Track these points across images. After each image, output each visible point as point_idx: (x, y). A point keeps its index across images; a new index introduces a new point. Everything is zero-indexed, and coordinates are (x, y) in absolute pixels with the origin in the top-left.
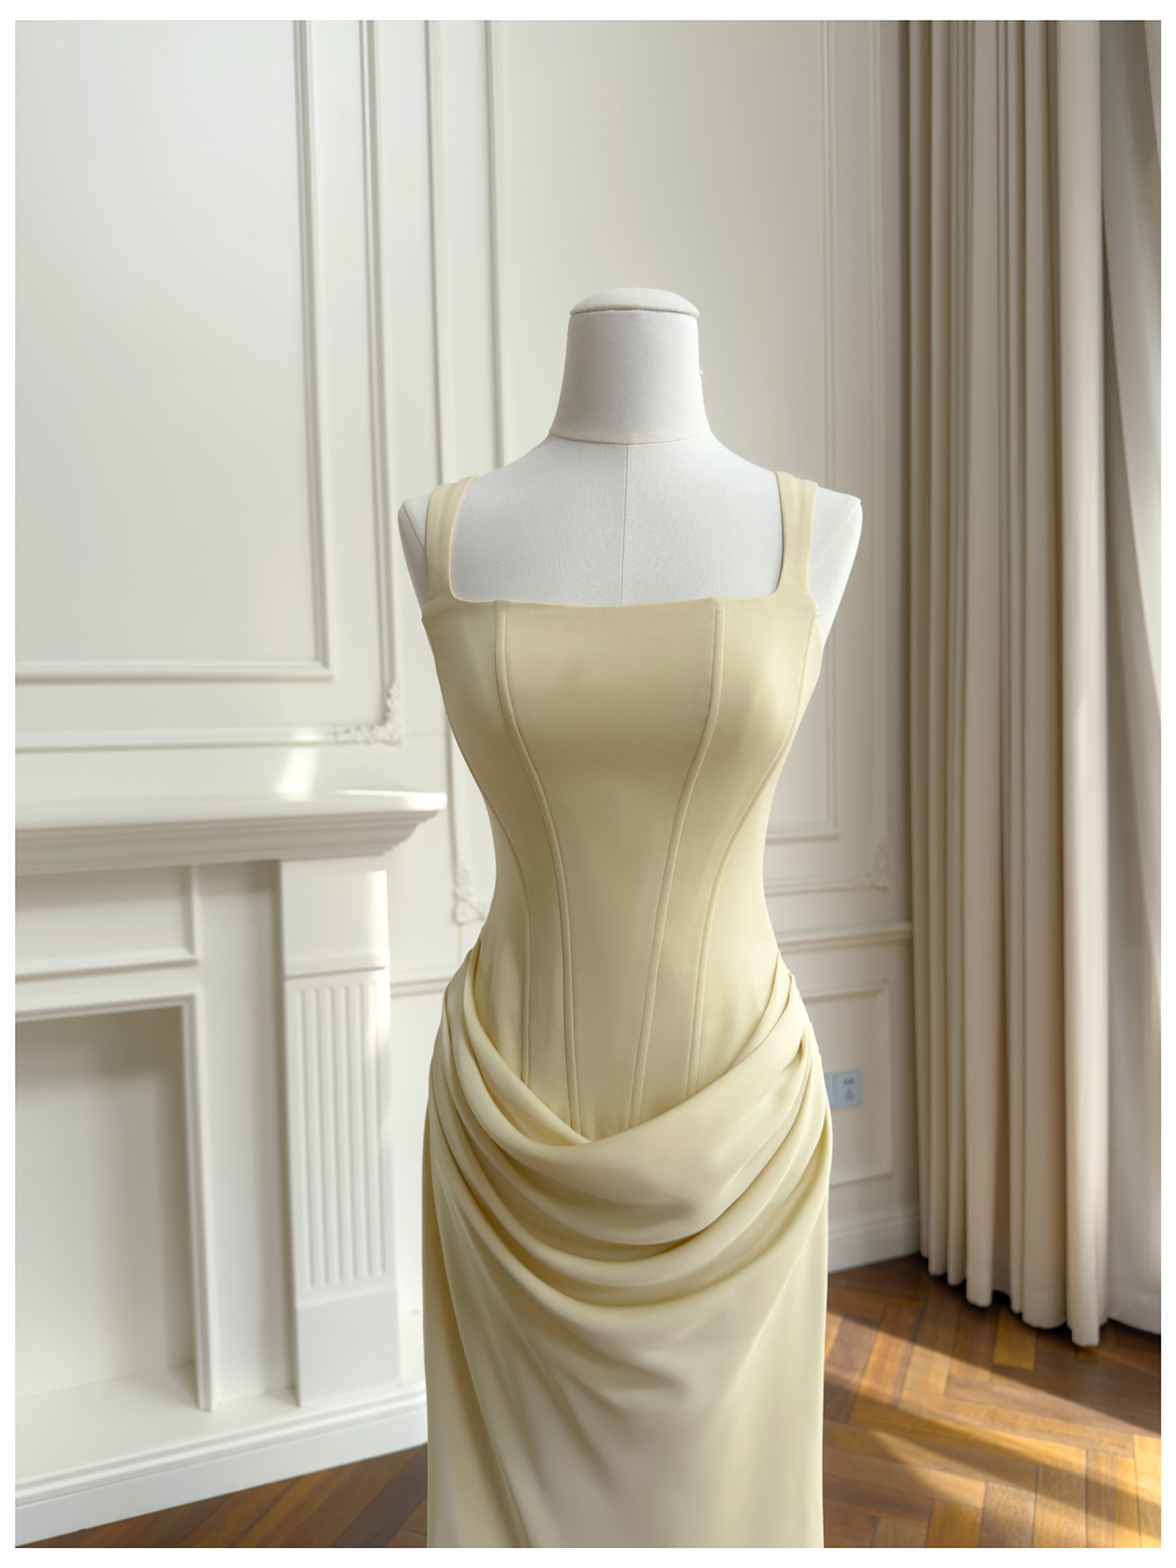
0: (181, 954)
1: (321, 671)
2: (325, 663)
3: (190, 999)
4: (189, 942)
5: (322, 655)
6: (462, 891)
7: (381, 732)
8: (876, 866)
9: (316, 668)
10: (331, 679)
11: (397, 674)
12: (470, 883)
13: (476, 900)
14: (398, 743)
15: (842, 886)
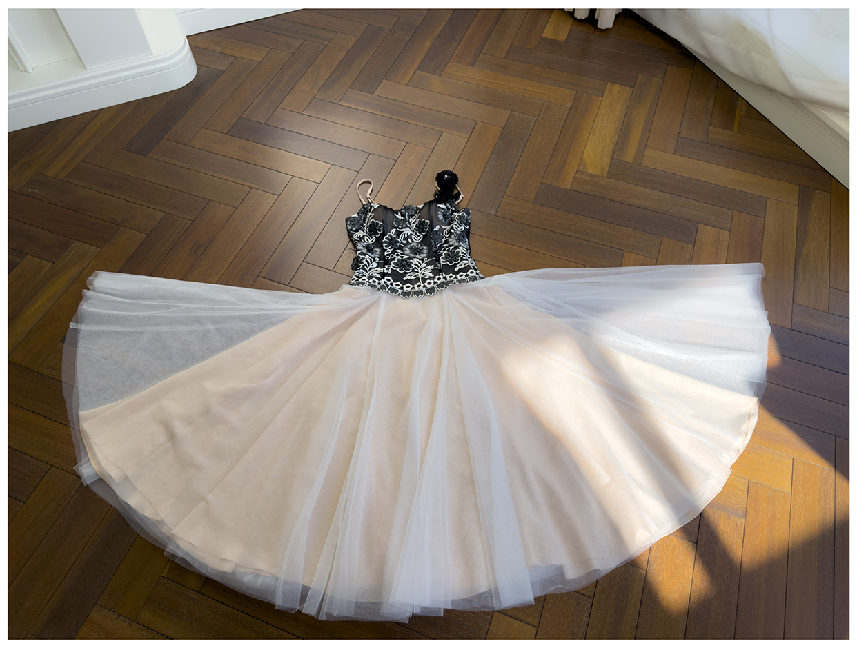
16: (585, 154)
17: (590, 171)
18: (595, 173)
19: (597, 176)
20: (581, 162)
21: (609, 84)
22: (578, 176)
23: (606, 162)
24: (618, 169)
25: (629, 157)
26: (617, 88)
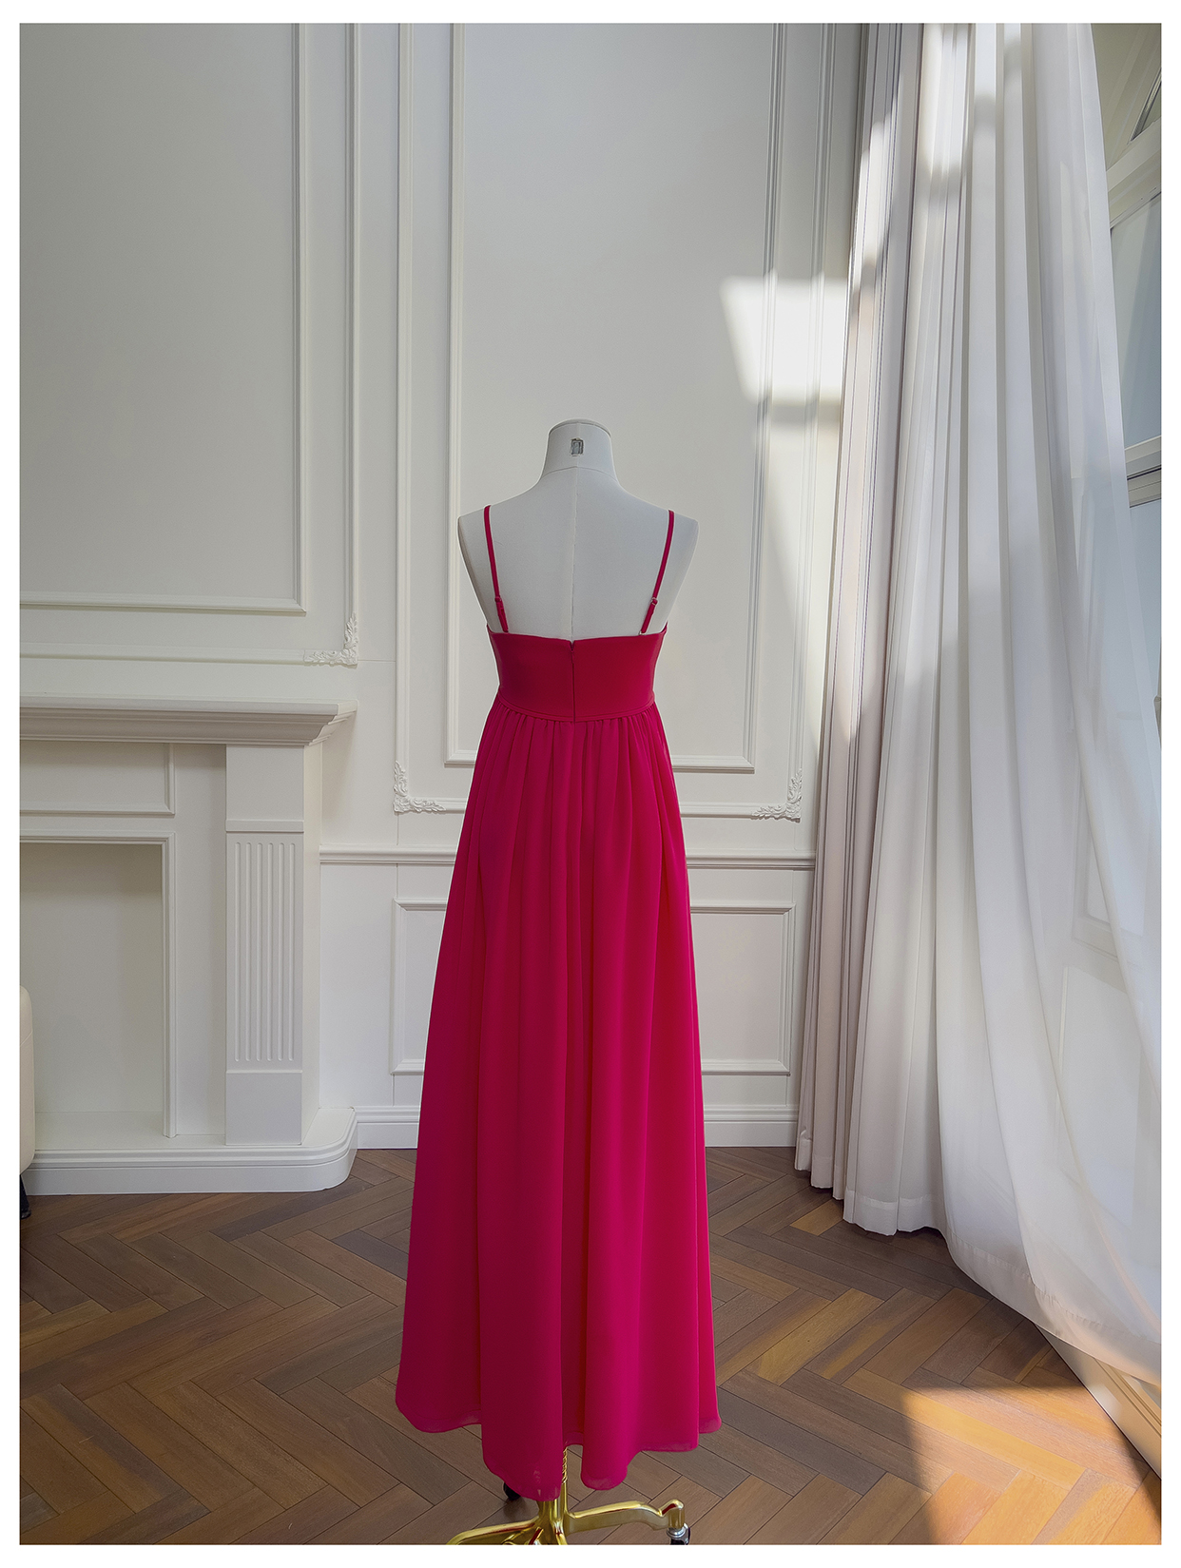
0: (164, 809)
1: (297, 606)
2: (299, 602)
3: (166, 840)
4: (167, 799)
5: (297, 596)
6: (398, 787)
7: (340, 656)
8: (789, 799)
9: (292, 605)
10: (302, 613)
11: (354, 612)
12: (405, 781)
13: (409, 797)
14: (354, 666)
15: (754, 812)
16: (767, 1355)
17: (761, 1375)
18: (766, 1378)
19: (767, 1382)
20: (755, 1362)
21: (852, 1290)
23: (791, 1370)
24: (803, 1381)
25: (828, 1373)
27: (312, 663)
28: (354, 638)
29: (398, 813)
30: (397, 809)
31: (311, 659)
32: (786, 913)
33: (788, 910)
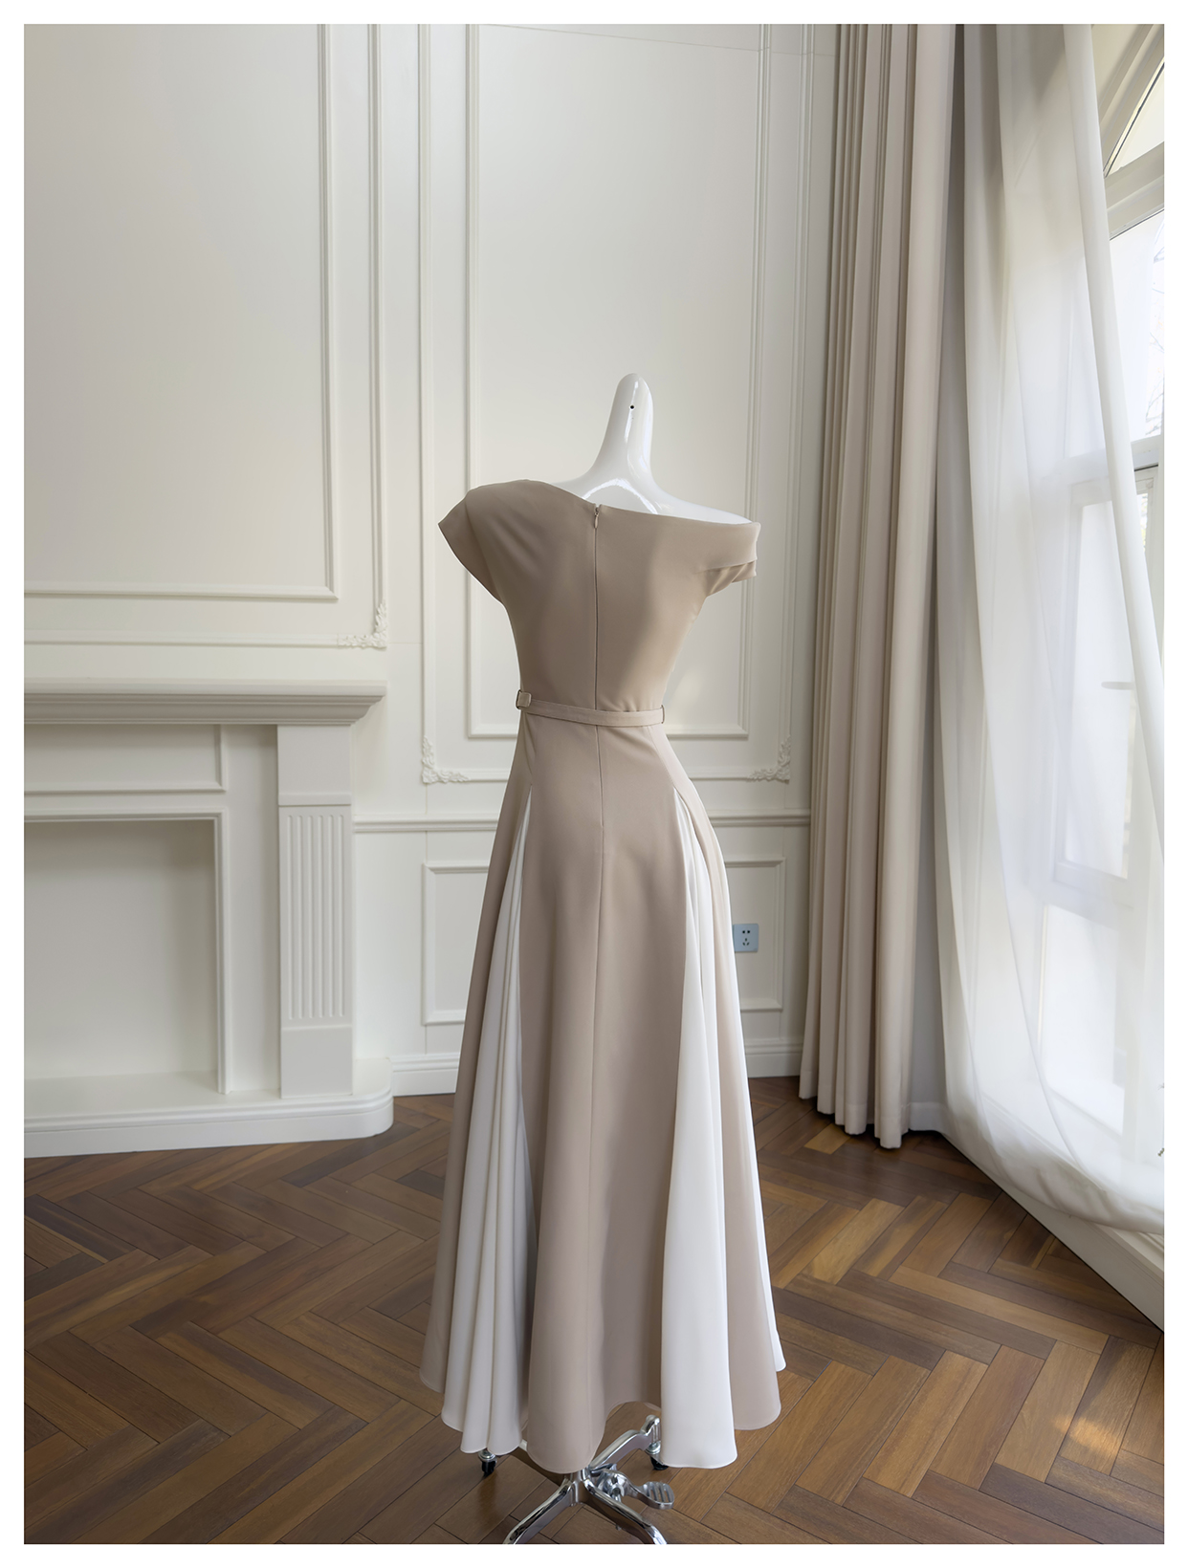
0: (215, 786)
1: (330, 593)
2: (331, 589)
3: (218, 815)
4: (219, 778)
5: (330, 582)
6: (427, 760)
7: (372, 640)
8: (779, 762)
9: (325, 592)
10: (333, 600)
11: (384, 598)
12: (432, 754)
13: (436, 768)
14: (383, 649)
15: (748, 776)
16: (816, 1260)
17: (817, 1276)
18: (822, 1279)
19: (824, 1282)
20: (809, 1267)
21: (874, 1200)
22: (799, 1278)
23: (841, 1271)
24: (855, 1279)
25: (875, 1270)
26: (882, 1204)
27: (345, 647)
28: (383, 622)
29: (426, 784)
30: (426, 780)
31: (342, 644)
32: (778, 866)
33: (779, 862)
